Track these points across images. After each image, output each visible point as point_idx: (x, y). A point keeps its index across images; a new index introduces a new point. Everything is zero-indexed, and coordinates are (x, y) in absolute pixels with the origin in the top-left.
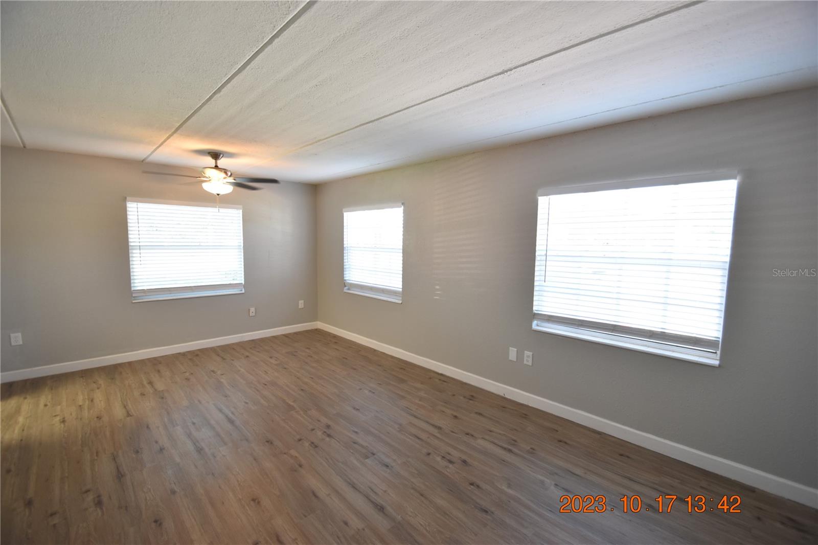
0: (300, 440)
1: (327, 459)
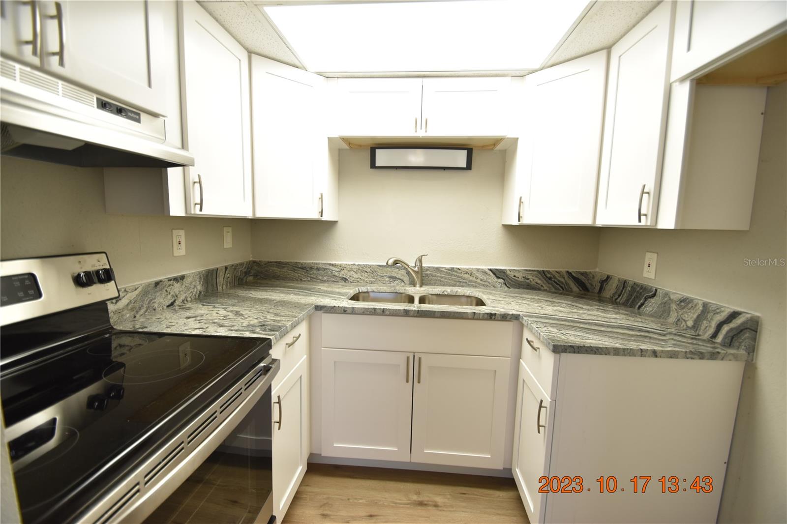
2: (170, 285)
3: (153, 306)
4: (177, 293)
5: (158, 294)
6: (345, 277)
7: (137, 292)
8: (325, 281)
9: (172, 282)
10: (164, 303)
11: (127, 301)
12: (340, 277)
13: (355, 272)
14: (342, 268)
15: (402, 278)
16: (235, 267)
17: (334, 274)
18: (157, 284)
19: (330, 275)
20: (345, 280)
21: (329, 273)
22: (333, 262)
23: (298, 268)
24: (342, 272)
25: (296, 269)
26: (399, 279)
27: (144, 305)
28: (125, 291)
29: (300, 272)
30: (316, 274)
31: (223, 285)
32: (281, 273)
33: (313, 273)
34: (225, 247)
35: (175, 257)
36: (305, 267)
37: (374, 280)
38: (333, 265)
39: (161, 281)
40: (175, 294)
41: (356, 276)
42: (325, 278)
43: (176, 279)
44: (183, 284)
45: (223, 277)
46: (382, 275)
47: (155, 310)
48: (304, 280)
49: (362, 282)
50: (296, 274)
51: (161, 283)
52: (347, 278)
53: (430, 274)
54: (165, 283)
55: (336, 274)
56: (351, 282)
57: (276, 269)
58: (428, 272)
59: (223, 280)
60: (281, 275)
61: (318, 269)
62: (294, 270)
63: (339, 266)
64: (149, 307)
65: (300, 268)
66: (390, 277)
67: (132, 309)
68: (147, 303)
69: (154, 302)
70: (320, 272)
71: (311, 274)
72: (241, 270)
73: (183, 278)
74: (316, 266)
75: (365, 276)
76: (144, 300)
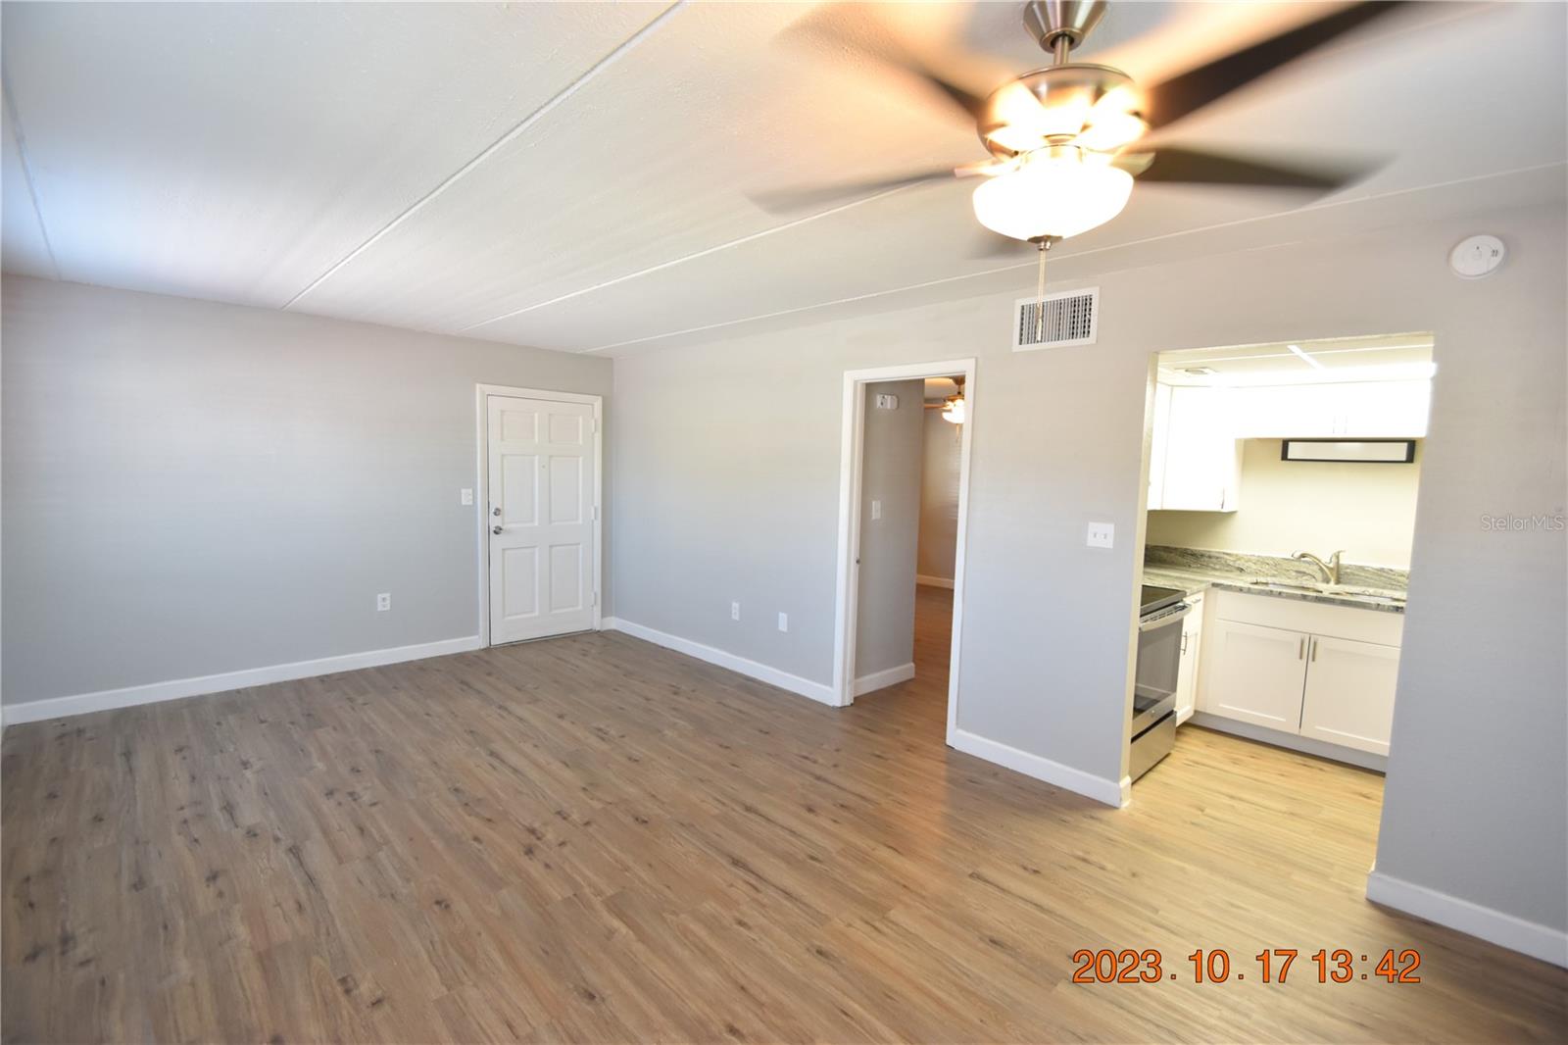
0: (587, 824)
1: (544, 797)
6: (1241, 566)
12: (1235, 567)
13: (1255, 563)
14: (1238, 558)
15: (1311, 573)
17: (1228, 563)
19: (1224, 563)
20: (1241, 570)
22: (1228, 551)
24: (1238, 562)
25: (1185, 554)
26: (1308, 573)
29: (1188, 558)
30: (1207, 562)
33: (1204, 560)
36: (1196, 554)
37: (1277, 573)
38: (1227, 554)
41: (1254, 567)
42: (1218, 567)
46: (1287, 568)
48: (1191, 565)
49: (1262, 574)
50: (1184, 559)
52: (1244, 568)
53: (1351, 572)
55: (1231, 563)
56: (1248, 573)
57: (1163, 553)
61: (1210, 557)
63: (1235, 556)
65: (1189, 554)
66: (1297, 572)
70: (1212, 560)
71: (1201, 562)
74: (1207, 553)
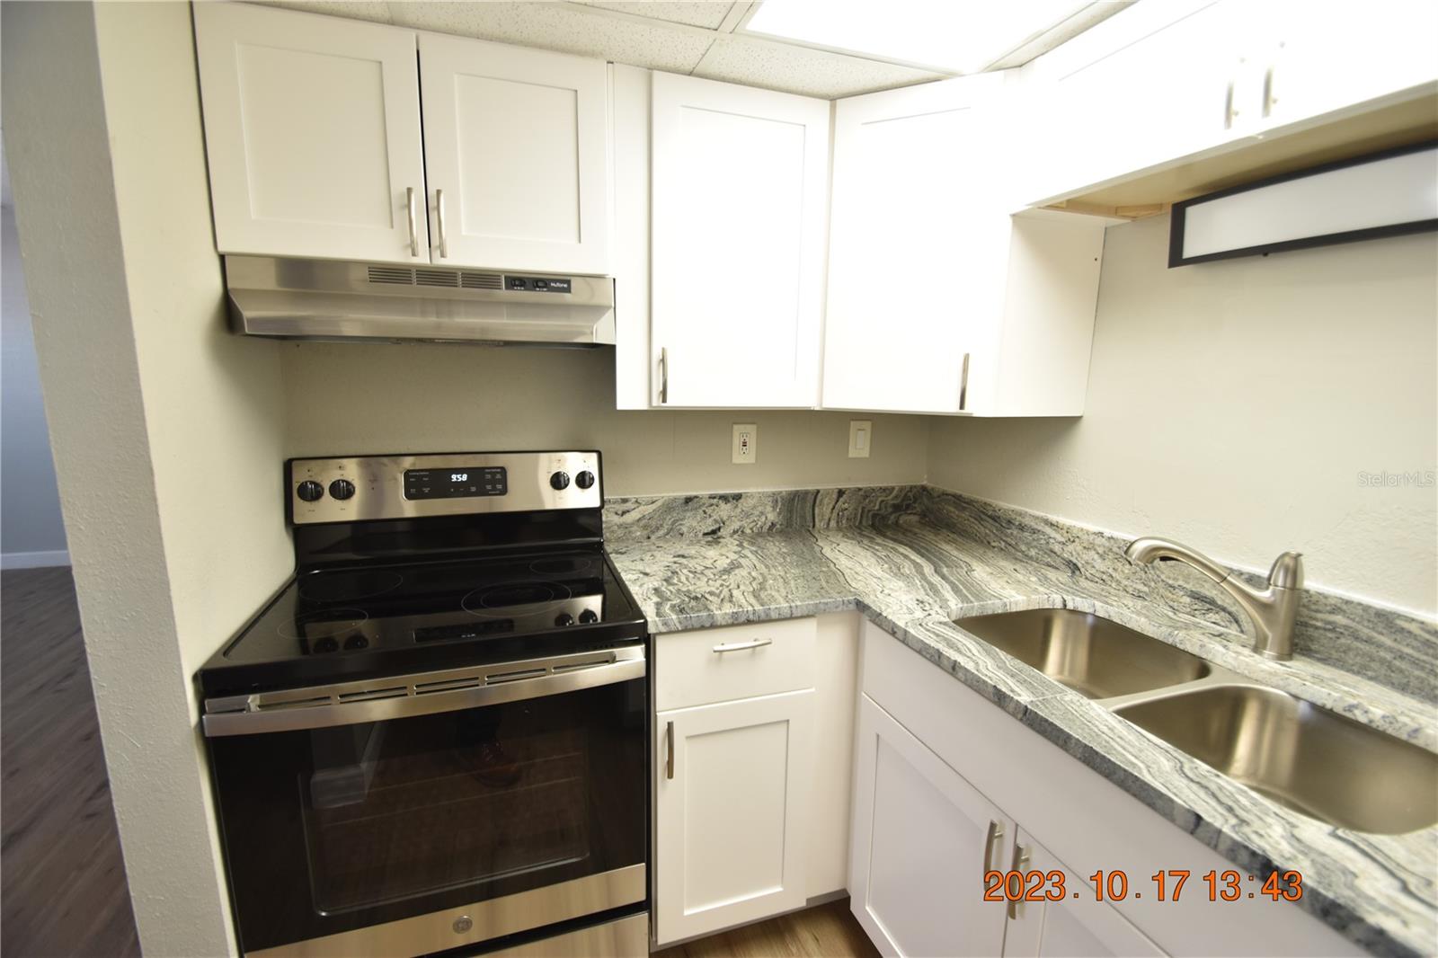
2: (712, 505)
3: (680, 529)
4: (725, 518)
5: (688, 514)
6: (1075, 561)
7: (654, 506)
8: (1031, 558)
9: (715, 500)
10: (698, 528)
11: (640, 516)
12: (1063, 559)
13: (1101, 556)
14: (1072, 537)
15: (1233, 609)
16: (865, 494)
17: (1051, 546)
18: (688, 500)
19: (1044, 546)
20: (1074, 568)
21: (1042, 542)
22: (1053, 518)
23: (986, 515)
24: (1071, 547)
25: (983, 516)
26: (1224, 609)
27: (664, 525)
28: (636, 501)
29: (989, 526)
30: (1016, 537)
31: (829, 520)
32: (960, 519)
33: (1012, 534)
34: (850, 455)
35: (735, 464)
36: (999, 518)
37: (1146, 589)
38: (1052, 525)
39: (696, 497)
40: (722, 520)
41: (1100, 565)
42: (1033, 552)
43: (724, 498)
44: (737, 506)
45: (831, 506)
46: (1171, 582)
47: (682, 535)
48: (993, 544)
49: (1114, 585)
50: (983, 529)
51: (696, 500)
52: (1080, 565)
53: (1346, 627)
54: (703, 501)
55: (1057, 548)
56: (1086, 578)
57: (953, 509)
58: (1339, 619)
59: (832, 512)
60: (959, 525)
61: (1022, 528)
62: (980, 520)
63: (1064, 531)
64: (671, 529)
65: (989, 517)
66: (1197, 597)
67: (645, 527)
68: (670, 523)
69: (681, 524)
70: (1026, 534)
71: (1007, 536)
72: (882, 501)
73: (738, 497)
74: (1019, 518)
75: (1123, 571)
76: (665, 519)
